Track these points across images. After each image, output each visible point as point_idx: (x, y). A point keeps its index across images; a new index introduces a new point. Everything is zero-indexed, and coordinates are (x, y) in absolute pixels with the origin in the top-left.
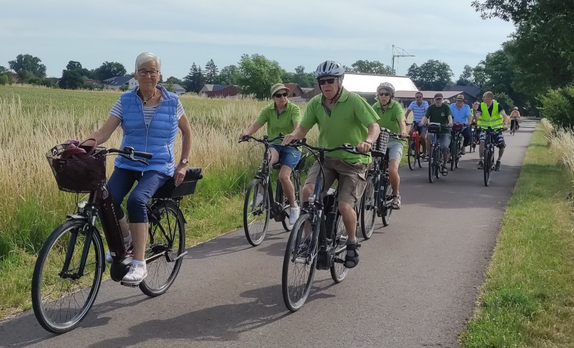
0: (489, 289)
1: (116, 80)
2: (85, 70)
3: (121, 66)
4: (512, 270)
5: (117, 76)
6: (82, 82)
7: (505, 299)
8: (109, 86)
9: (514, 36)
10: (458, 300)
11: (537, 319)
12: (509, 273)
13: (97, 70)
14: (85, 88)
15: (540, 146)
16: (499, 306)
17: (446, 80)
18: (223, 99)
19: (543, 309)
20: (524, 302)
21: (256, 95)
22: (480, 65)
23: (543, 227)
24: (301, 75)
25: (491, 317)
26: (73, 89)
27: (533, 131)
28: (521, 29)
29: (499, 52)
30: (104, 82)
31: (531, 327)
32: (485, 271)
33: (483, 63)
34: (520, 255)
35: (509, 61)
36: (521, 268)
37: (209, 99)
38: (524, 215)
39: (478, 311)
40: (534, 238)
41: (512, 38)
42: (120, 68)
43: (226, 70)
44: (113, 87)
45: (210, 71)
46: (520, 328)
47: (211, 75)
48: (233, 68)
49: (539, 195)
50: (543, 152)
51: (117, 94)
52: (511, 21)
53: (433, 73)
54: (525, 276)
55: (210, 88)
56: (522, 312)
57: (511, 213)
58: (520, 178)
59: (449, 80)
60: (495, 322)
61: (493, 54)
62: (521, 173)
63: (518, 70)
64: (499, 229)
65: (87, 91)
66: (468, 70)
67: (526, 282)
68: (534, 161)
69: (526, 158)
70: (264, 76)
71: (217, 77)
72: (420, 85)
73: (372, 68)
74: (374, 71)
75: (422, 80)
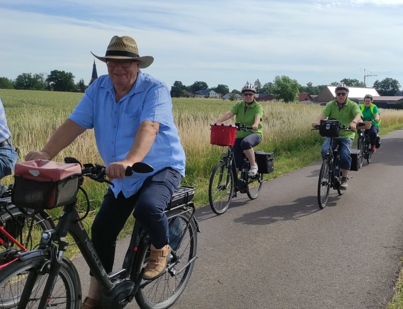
1: (202, 92)
2: (184, 86)
3: (205, 83)
5: (203, 89)
6: (182, 93)
8: (198, 95)
13: (191, 86)
14: (184, 96)
17: (396, 89)
18: (265, 102)
21: (284, 99)
24: (310, 88)
26: (177, 97)
30: (195, 93)
42: (204, 84)
43: (266, 85)
44: (200, 96)
47: (258, 88)
48: (270, 84)
51: (203, 100)
53: (389, 86)
59: (398, 89)
65: (185, 98)
70: (288, 89)
71: (261, 90)
72: (381, 93)
73: (353, 83)
74: (354, 85)
75: (382, 90)
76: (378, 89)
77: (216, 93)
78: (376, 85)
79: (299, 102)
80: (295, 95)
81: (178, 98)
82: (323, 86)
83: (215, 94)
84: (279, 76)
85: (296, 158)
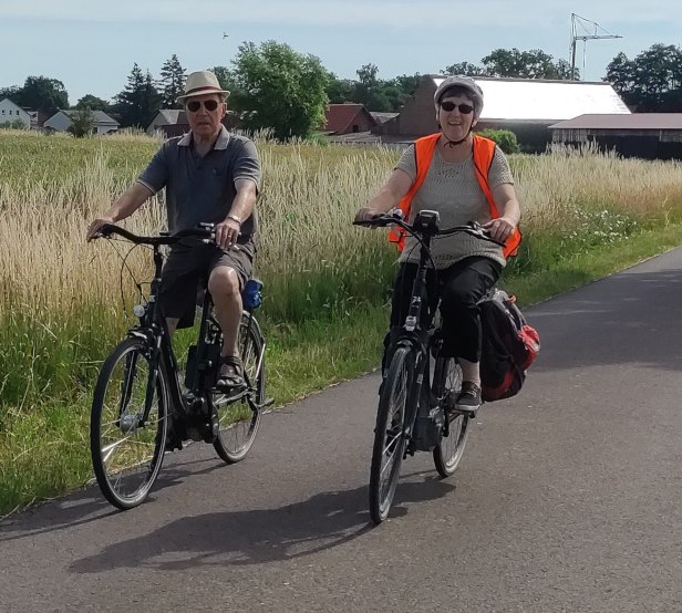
21: (273, 130)
24: (371, 84)
48: (220, 72)
53: (664, 74)
55: (171, 117)
70: (289, 89)
73: (528, 66)
74: (532, 73)
77: (17, 108)
79: (327, 140)
80: (314, 112)
82: (417, 77)
83: (14, 113)
84: (252, 44)
85: (321, 346)
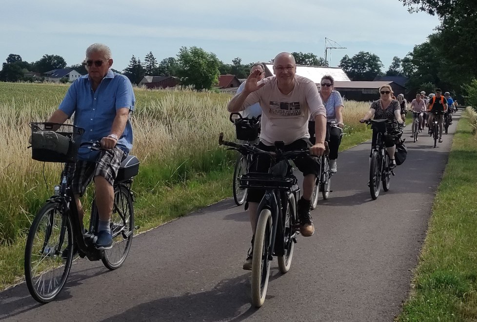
0: (423, 272)
1: (56, 73)
2: (26, 63)
3: (61, 58)
4: (444, 253)
5: (57, 68)
6: (22, 74)
7: (439, 281)
8: (49, 78)
9: (439, 29)
10: (394, 283)
11: (469, 300)
12: (441, 256)
13: (37, 63)
14: (26, 80)
15: (466, 132)
16: (433, 288)
17: (376, 70)
18: (163, 90)
19: (474, 290)
20: (456, 283)
21: (194, 86)
22: (408, 57)
23: (471, 211)
24: (238, 66)
25: (426, 299)
26: (14, 82)
27: (459, 119)
28: (445, 22)
29: (426, 44)
30: (44, 75)
31: (463, 308)
32: (418, 255)
33: (411, 54)
34: (450, 237)
35: (434, 53)
36: (453, 250)
37: (149, 90)
38: (453, 199)
39: (413, 293)
40: (463, 221)
41: (437, 31)
42: (60, 60)
43: (165, 62)
44: (53, 79)
45: (149, 63)
46: (453, 309)
47: (151, 66)
48: (171, 60)
49: (467, 180)
50: (469, 138)
51: (58, 86)
52: (437, 16)
53: (364, 64)
54: (457, 258)
55: (149, 79)
56: (454, 293)
57: (441, 198)
58: (449, 164)
59: (379, 70)
60: (429, 303)
61: (420, 46)
62: (450, 159)
63: (443, 62)
64: (430, 213)
65: (27, 84)
66: (396, 61)
67: (457, 264)
68: (461, 147)
69: (454, 145)
70: (202, 68)
71: (156, 69)
72: (352, 76)
73: (307, 60)
74: (308, 63)
75: (354, 71)
76: (347, 69)
78: (345, 64)
79: (219, 90)
80: (213, 79)
81: (16, 83)
84: (186, 48)
85: (217, 182)
